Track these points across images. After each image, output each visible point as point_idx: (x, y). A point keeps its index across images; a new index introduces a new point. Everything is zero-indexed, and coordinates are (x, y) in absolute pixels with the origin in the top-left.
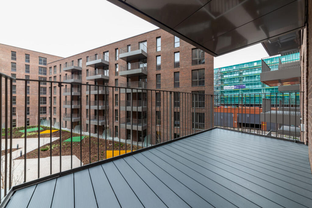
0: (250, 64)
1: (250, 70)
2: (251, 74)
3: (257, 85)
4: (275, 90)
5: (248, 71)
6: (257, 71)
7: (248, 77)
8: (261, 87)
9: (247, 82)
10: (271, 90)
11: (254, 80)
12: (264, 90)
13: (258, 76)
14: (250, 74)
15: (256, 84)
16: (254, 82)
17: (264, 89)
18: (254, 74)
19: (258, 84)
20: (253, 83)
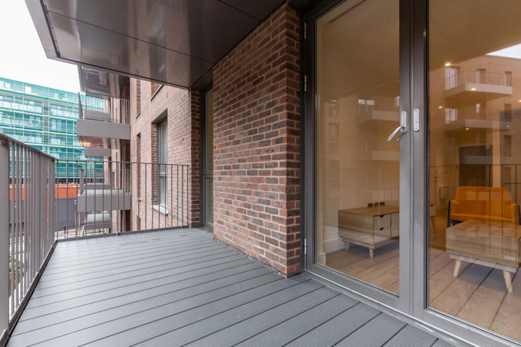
0: (14, 85)
1: (14, 99)
2: (17, 108)
3: (33, 137)
4: (67, 152)
5: (10, 99)
6: (31, 107)
7: (11, 114)
8: (41, 142)
9: (8, 126)
10: (60, 152)
11: (26, 125)
12: (46, 149)
13: (35, 119)
14: (13, 108)
15: (29, 135)
16: (25, 128)
17: (47, 147)
18: (25, 111)
19: (34, 135)
20: (22, 131)
